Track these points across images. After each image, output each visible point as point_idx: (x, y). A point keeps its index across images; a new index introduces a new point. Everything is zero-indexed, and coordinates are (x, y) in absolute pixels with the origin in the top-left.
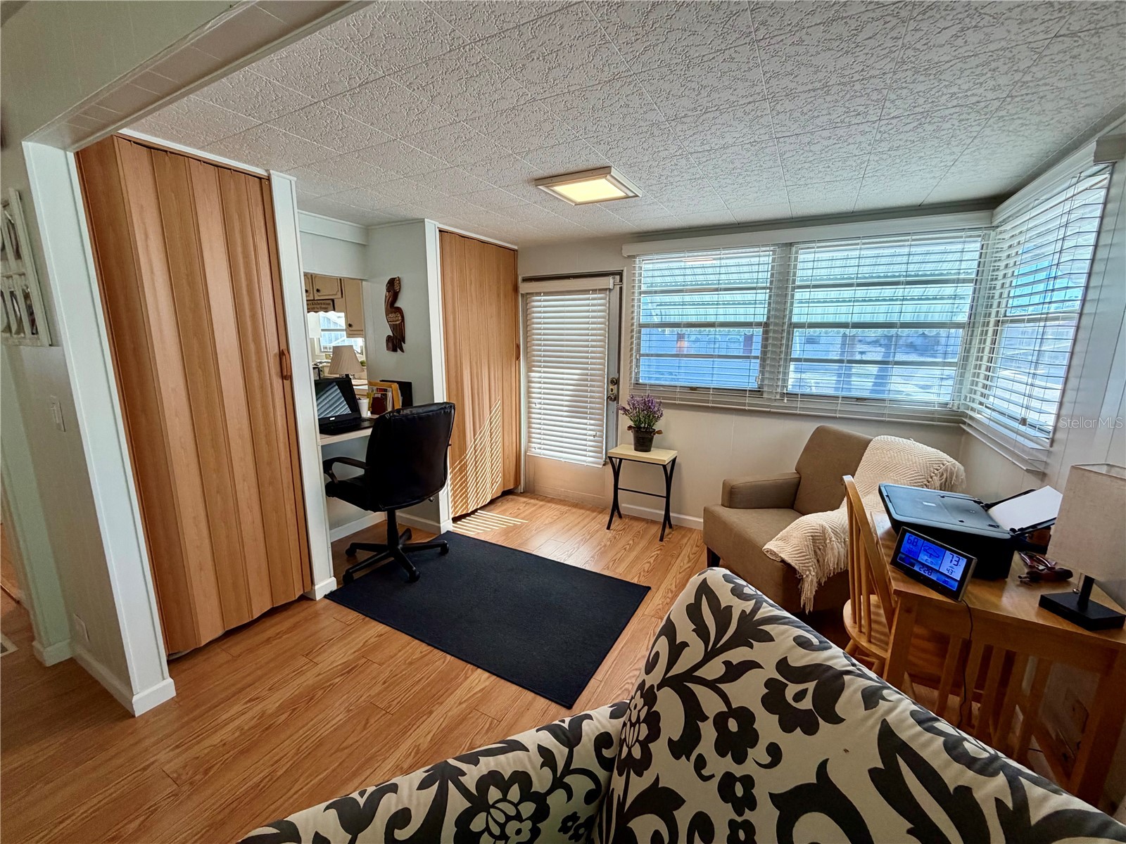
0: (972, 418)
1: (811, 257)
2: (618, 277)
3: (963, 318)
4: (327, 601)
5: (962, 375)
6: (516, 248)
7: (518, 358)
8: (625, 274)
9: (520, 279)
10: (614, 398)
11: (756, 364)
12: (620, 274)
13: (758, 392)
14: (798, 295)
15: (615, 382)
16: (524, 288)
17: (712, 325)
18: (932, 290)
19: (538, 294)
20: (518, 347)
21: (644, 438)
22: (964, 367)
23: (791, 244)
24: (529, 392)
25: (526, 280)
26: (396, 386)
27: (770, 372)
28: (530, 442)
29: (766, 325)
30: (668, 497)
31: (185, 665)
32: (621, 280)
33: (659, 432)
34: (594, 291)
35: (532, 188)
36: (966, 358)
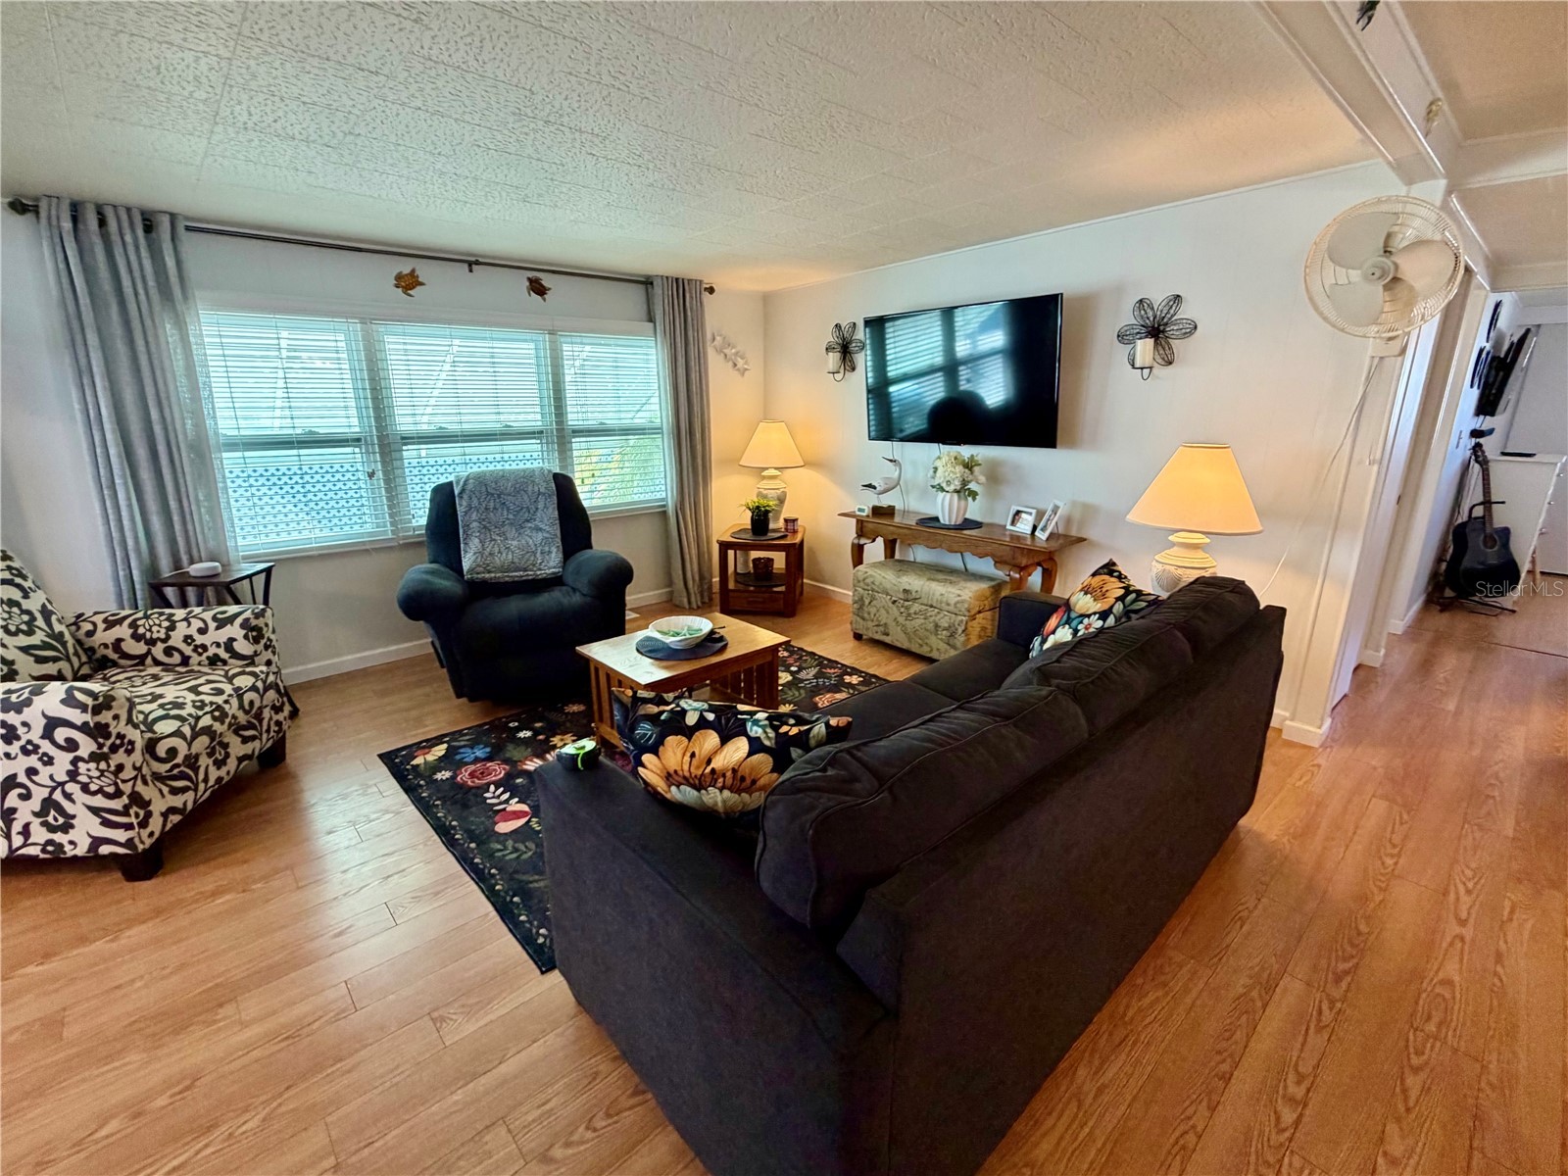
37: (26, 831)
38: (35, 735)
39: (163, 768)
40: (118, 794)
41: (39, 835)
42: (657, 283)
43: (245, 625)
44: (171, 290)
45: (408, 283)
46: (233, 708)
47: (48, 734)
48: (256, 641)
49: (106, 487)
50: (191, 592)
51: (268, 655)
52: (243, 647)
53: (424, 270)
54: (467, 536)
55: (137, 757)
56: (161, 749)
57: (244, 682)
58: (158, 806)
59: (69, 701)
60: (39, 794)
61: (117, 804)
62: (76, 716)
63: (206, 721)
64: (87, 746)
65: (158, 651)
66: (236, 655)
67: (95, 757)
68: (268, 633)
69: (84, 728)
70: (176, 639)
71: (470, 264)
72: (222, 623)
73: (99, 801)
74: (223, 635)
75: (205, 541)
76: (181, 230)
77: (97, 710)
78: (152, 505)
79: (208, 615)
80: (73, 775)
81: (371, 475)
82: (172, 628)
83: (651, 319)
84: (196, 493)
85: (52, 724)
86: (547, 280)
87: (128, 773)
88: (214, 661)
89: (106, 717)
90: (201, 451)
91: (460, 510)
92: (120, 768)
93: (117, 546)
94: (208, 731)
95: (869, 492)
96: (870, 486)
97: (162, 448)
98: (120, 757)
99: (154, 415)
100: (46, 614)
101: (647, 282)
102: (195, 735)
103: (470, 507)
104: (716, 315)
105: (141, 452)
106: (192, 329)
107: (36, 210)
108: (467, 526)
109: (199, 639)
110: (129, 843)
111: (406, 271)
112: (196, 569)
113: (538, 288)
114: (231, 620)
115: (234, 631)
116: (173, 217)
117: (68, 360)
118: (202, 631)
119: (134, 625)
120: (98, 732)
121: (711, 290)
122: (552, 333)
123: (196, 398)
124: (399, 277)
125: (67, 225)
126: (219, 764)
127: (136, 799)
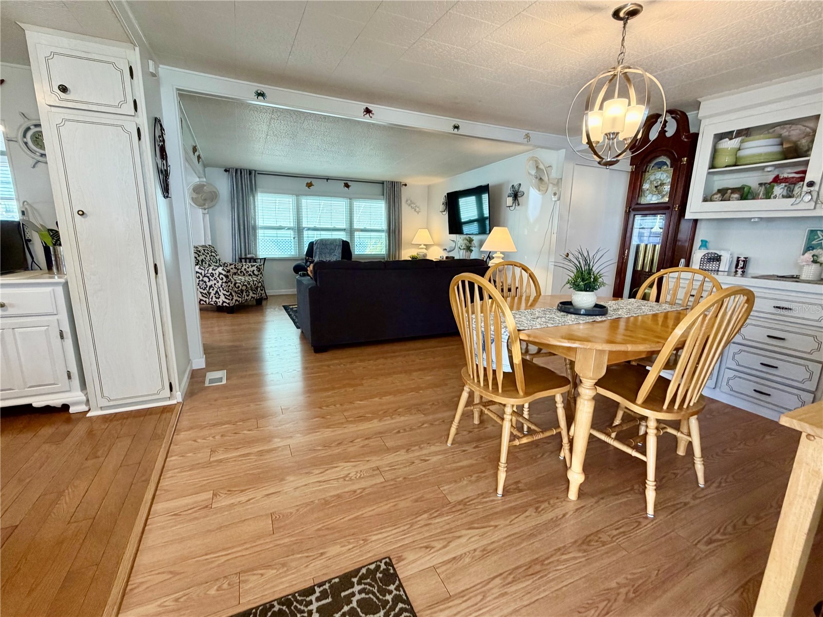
37: (212, 298)
38: (216, 276)
39: (236, 290)
40: (228, 292)
41: (214, 299)
42: (385, 183)
43: (257, 267)
44: (253, 189)
45: (309, 185)
46: (252, 283)
47: (219, 276)
48: (259, 271)
49: (234, 236)
50: (248, 260)
51: (261, 276)
52: (256, 272)
53: (314, 181)
54: (315, 256)
55: (232, 285)
56: (237, 285)
57: (255, 279)
58: (235, 298)
59: (223, 270)
60: (216, 289)
61: (228, 294)
62: (224, 273)
63: (246, 283)
64: (225, 280)
65: (239, 272)
66: (254, 274)
67: (226, 282)
68: (262, 270)
69: (225, 275)
70: (243, 270)
71: (327, 179)
72: (252, 266)
73: (225, 292)
74: (252, 269)
75: (252, 250)
76: (257, 174)
77: (227, 272)
78: (242, 241)
79: (250, 264)
80: (222, 285)
81: (294, 238)
82: (242, 266)
83: (383, 195)
84: (252, 238)
85: (220, 274)
86: (350, 183)
87: (230, 288)
88: (250, 275)
89: (228, 274)
90: (255, 228)
91: (314, 248)
92: (229, 286)
93: (234, 249)
94: (246, 285)
95: (445, 251)
96: (446, 249)
97: (246, 227)
98: (229, 284)
99: (246, 219)
100: (219, 261)
101: (383, 183)
102: (244, 285)
103: (317, 248)
104: (405, 193)
105: (242, 228)
106: (256, 198)
107: (229, 171)
108: (316, 253)
109: (247, 270)
110: (229, 304)
111: (309, 182)
112: (249, 256)
113: (347, 186)
114: (254, 266)
115: (255, 268)
116: (255, 171)
117: (230, 205)
118: (248, 268)
119: (235, 265)
120: (227, 277)
121: (406, 185)
122: (350, 199)
123: (255, 215)
124: (307, 184)
125: (234, 174)
126: (248, 296)
127: (231, 294)
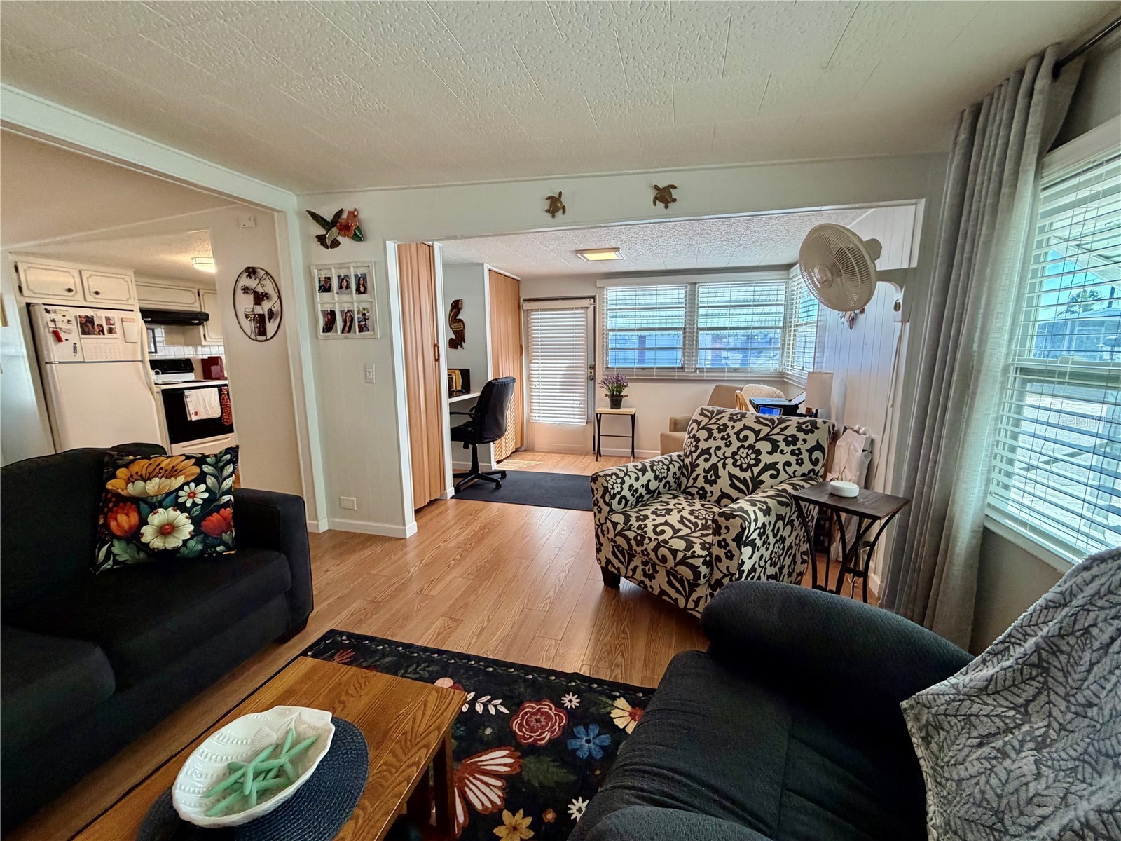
0: (788, 374)
1: (706, 291)
2: (592, 300)
3: (781, 324)
4: (454, 500)
5: (783, 353)
6: (518, 278)
7: (521, 354)
8: (597, 298)
9: (522, 300)
10: (592, 378)
11: (680, 352)
12: (594, 298)
13: (682, 369)
14: (701, 312)
15: (593, 367)
16: (527, 306)
17: (653, 329)
18: (767, 310)
19: (537, 310)
20: (521, 346)
21: (616, 401)
22: (783, 349)
23: (695, 283)
24: (529, 378)
25: (525, 300)
26: (458, 372)
27: (688, 356)
28: (531, 412)
29: (685, 329)
30: (633, 437)
31: (422, 514)
32: (594, 302)
33: (626, 396)
34: (577, 309)
35: (573, 256)
36: (783, 345)
